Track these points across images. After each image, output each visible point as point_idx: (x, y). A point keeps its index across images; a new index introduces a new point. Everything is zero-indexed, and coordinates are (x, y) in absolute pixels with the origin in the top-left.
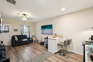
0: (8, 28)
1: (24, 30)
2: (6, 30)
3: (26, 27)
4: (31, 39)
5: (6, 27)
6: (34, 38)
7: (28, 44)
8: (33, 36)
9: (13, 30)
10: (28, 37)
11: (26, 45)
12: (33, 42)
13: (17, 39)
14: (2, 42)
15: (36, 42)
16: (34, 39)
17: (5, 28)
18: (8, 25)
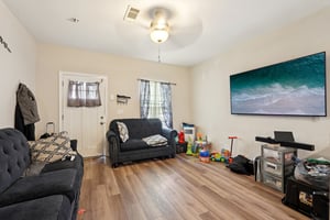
0: (98, 91)
1: (152, 98)
2: (93, 96)
3: (159, 84)
4: (177, 139)
5: (91, 88)
6: (191, 132)
7: (167, 157)
8: (185, 124)
9: (114, 97)
10: (164, 127)
11: (160, 165)
12: (189, 152)
13: (127, 136)
14: (74, 144)
15: (202, 155)
16: (192, 136)
17: (88, 91)
18: (98, 79)
